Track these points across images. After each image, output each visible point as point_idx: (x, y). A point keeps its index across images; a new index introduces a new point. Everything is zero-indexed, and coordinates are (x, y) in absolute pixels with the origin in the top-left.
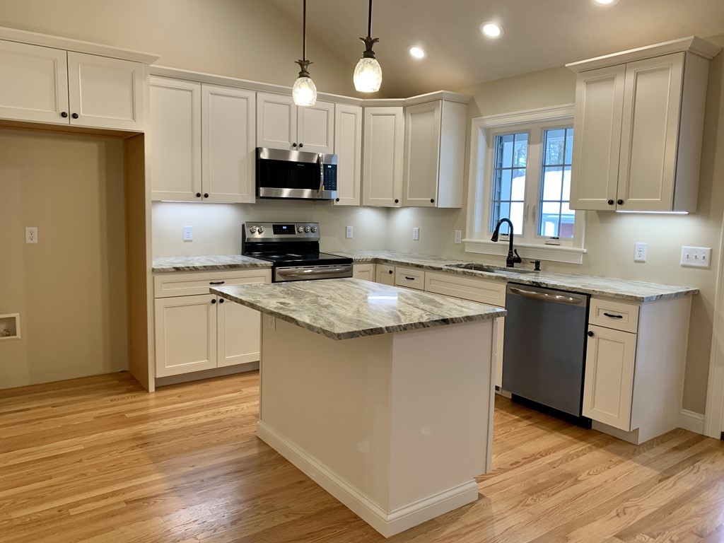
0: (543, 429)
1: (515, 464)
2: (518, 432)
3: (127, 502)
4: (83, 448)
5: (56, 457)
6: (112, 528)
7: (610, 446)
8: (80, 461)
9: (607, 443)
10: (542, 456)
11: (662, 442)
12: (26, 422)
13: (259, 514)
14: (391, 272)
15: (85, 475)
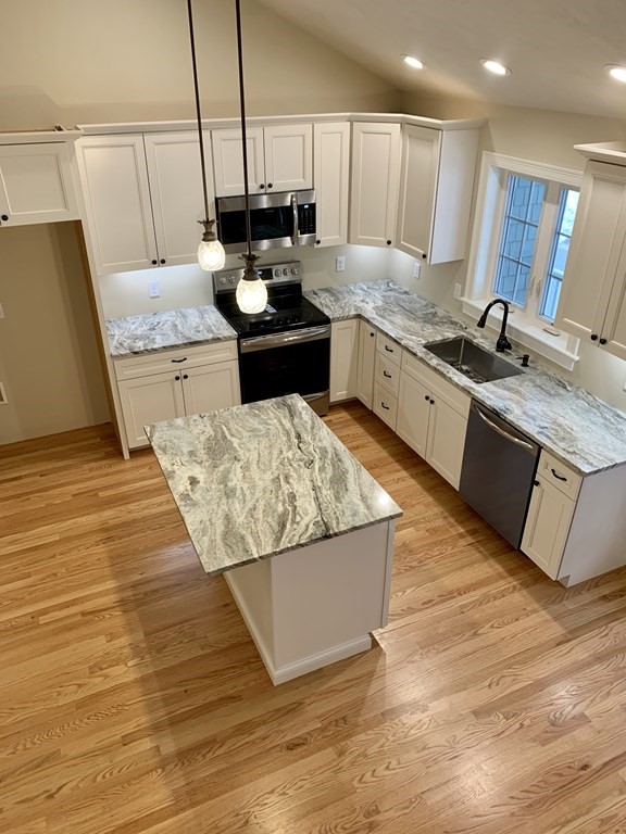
0: (481, 552)
1: (428, 603)
2: (452, 555)
3: (83, 614)
4: (58, 538)
5: (36, 548)
6: (67, 643)
7: (538, 586)
8: (54, 556)
9: (536, 581)
10: (460, 594)
11: (596, 586)
12: (18, 496)
13: (181, 642)
14: (372, 335)
15: (55, 575)
